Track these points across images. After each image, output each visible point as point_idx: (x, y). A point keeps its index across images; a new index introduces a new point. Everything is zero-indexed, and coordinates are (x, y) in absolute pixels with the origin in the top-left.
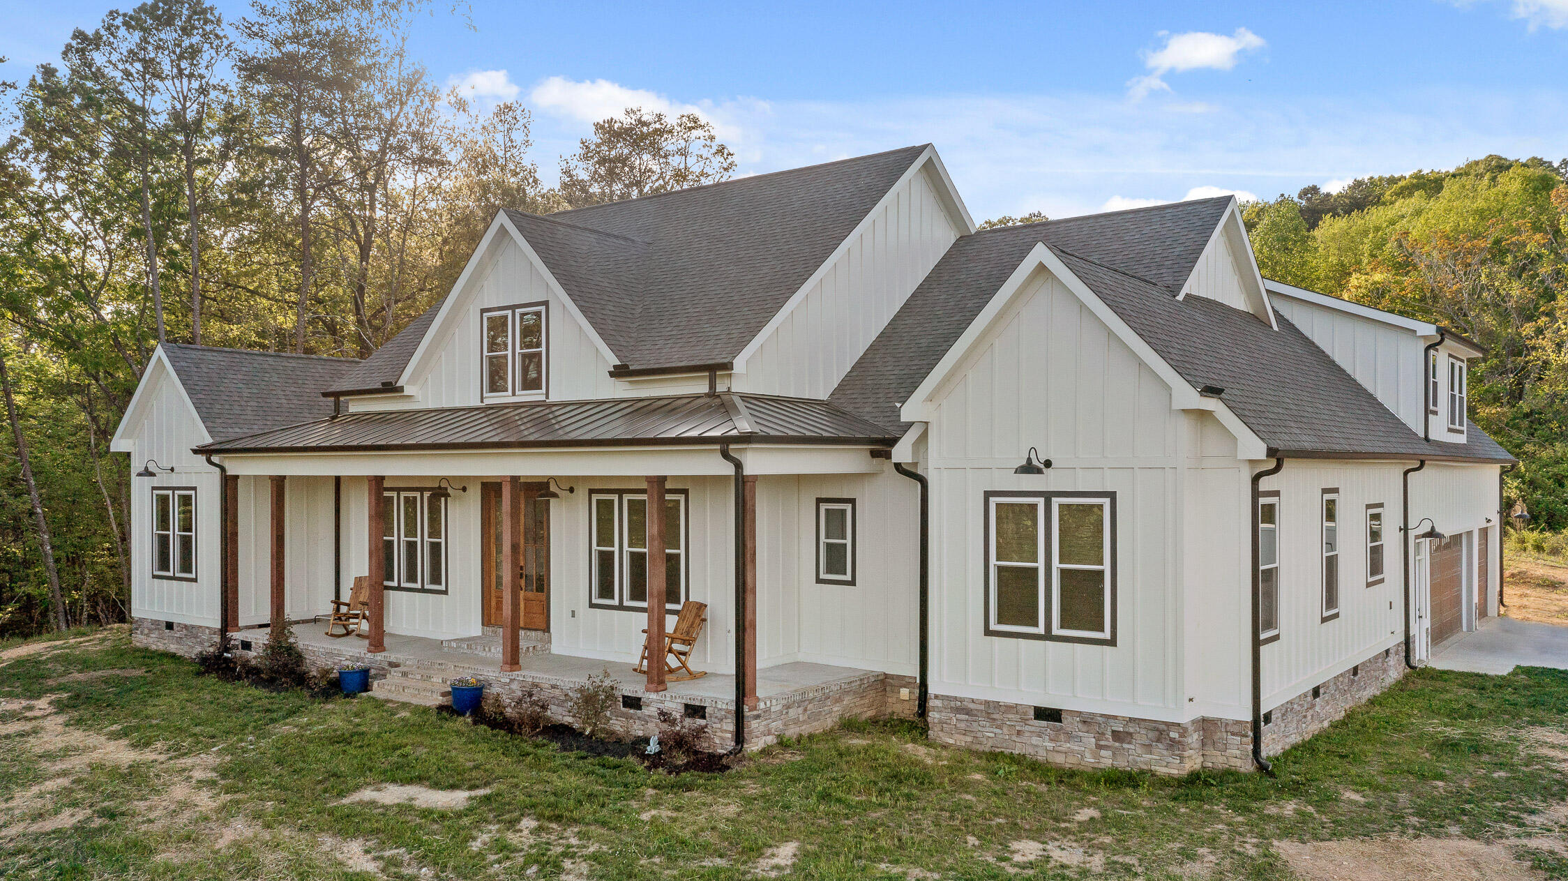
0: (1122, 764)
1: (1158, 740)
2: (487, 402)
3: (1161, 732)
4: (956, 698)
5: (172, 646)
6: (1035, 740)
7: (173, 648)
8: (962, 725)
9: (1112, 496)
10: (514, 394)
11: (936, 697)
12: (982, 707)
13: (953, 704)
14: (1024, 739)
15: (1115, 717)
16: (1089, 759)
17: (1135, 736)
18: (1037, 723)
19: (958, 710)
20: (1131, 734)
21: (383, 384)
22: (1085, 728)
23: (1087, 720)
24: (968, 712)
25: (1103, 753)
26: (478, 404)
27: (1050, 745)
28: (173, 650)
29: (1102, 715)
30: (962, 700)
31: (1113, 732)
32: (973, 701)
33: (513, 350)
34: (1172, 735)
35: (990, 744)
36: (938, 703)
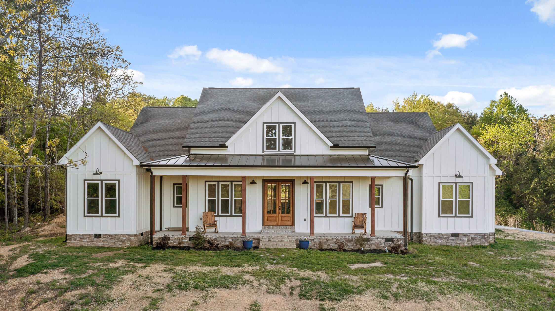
0: (473, 244)
1: (482, 238)
2: (265, 153)
3: (483, 236)
4: (430, 234)
5: (100, 244)
6: (452, 241)
7: (101, 244)
8: (432, 240)
9: (472, 183)
10: (279, 151)
11: (425, 234)
12: (438, 235)
13: (430, 235)
14: (449, 241)
15: (472, 234)
16: (466, 244)
17: (477, 238)
18: (452, 237)
19: (431, 236)
20: (476, 237)
21: (220, 145)
22: (465, 237)
23: (465, 235)
24: (434, 236)
25: (469, 242)
26: (261, 153)
27: (456, 242)
28: (101, 246)
29: (469, 234)
30: (432, 234)
31: (471, 237)
32: (435, 234)
33: (279, 137)
34: (486, 236)
35: (440, 243)
36: (425, 235)
